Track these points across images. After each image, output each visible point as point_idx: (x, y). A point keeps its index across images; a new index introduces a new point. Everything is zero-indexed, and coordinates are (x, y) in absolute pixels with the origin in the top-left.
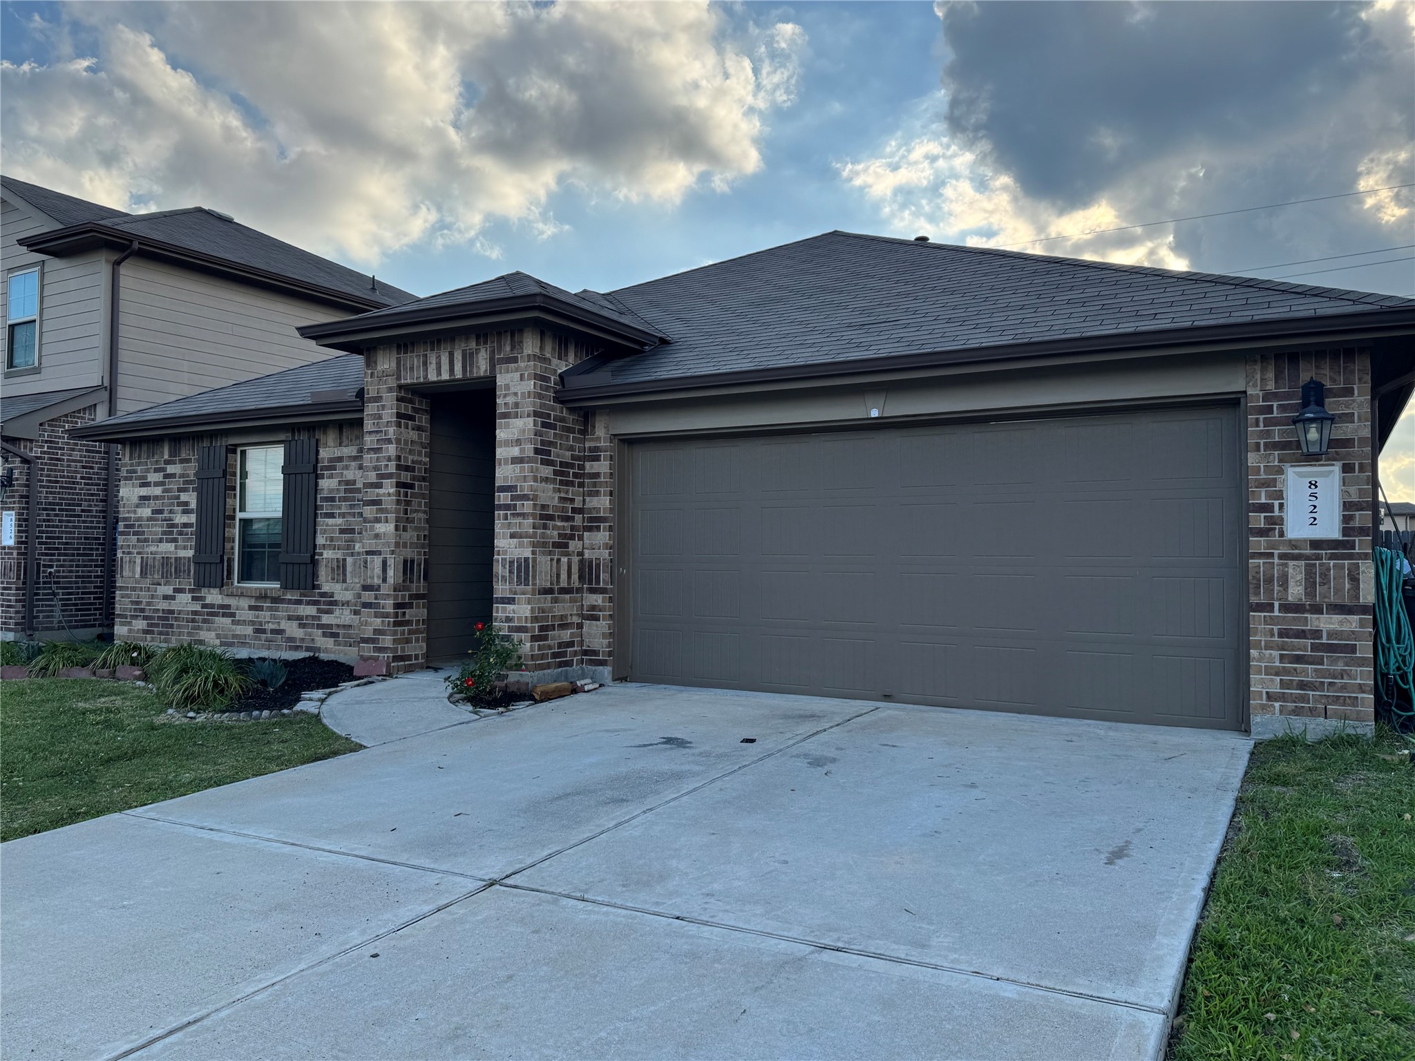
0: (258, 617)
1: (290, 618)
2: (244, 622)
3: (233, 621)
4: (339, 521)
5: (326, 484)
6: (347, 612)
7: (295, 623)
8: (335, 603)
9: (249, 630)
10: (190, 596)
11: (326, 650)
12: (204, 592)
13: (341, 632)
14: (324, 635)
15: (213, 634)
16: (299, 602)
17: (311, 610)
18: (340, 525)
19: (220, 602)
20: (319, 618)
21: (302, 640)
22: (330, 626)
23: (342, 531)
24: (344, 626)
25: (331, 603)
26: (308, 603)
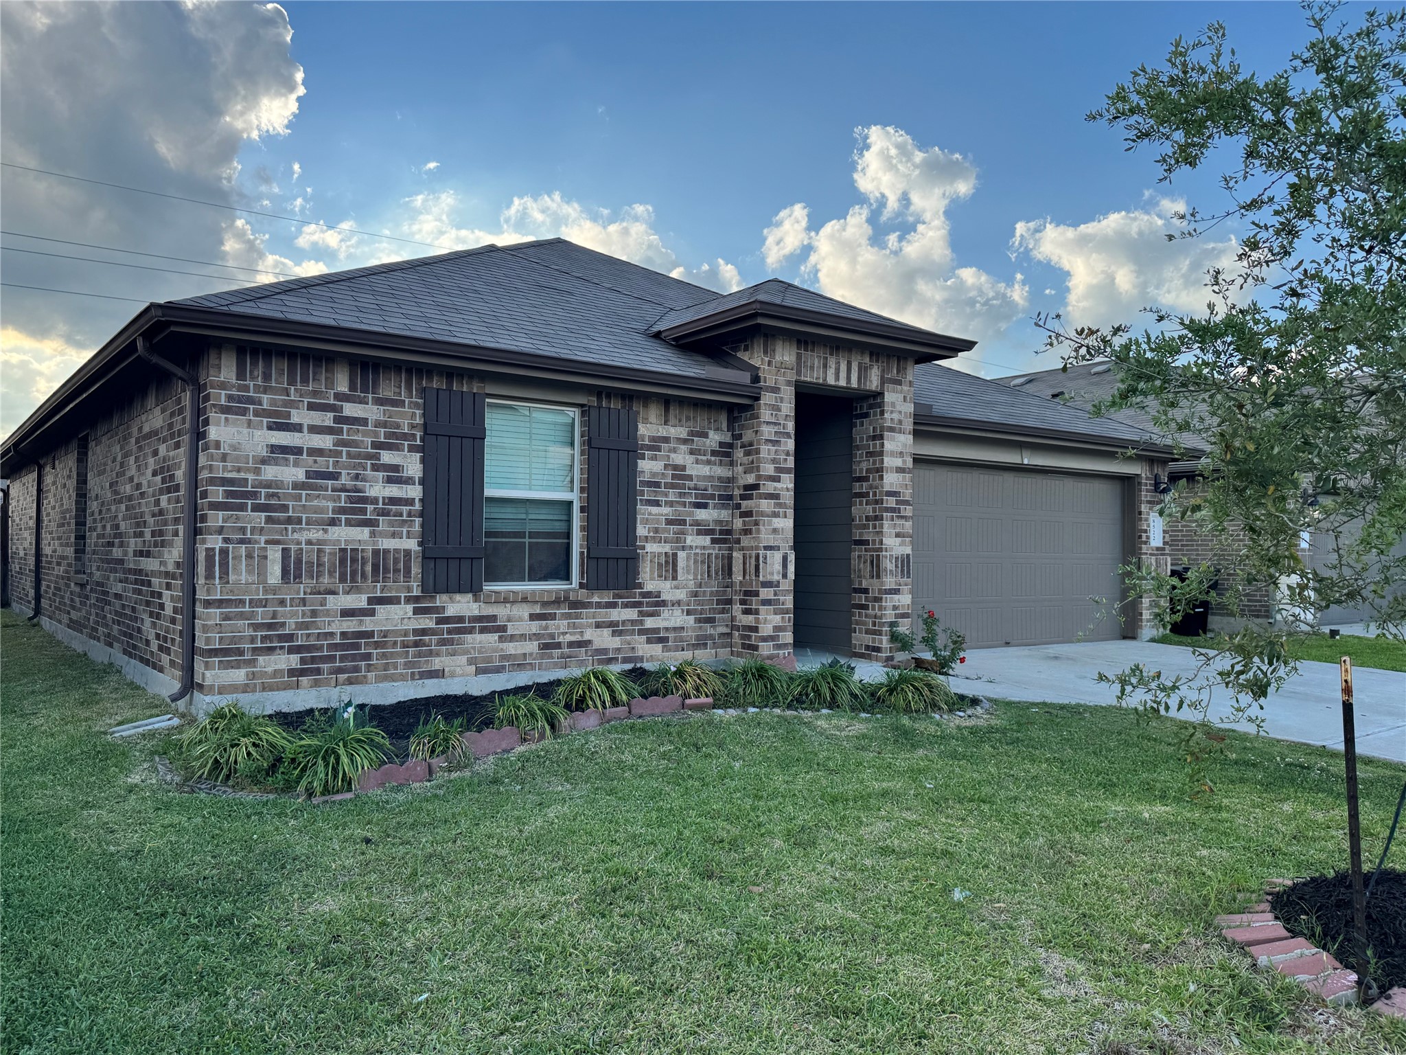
0: (546, 628)
1: (598, 626)
2: (523, 637)
3: (500, 637)
4: (665, 510)
5: (648, 467)
6: (677, 612)
7: (607, 632)
8: (663, 603)
9: (532, 647)
10: (409, 608)
11: (652, 658)
12: (441, 600)
13: (671, 635)
14: (649, 641)
15: (463, 659)
16: (613, 605)
17: (631, 614)
18: (666, 515)
19: (476, 613)
20: (641, 622)
21: (618, 650)
22: (657, 630)
23: (669, 522)
24: (675, 629)
25: (657, 603)
26: (626, 606)
